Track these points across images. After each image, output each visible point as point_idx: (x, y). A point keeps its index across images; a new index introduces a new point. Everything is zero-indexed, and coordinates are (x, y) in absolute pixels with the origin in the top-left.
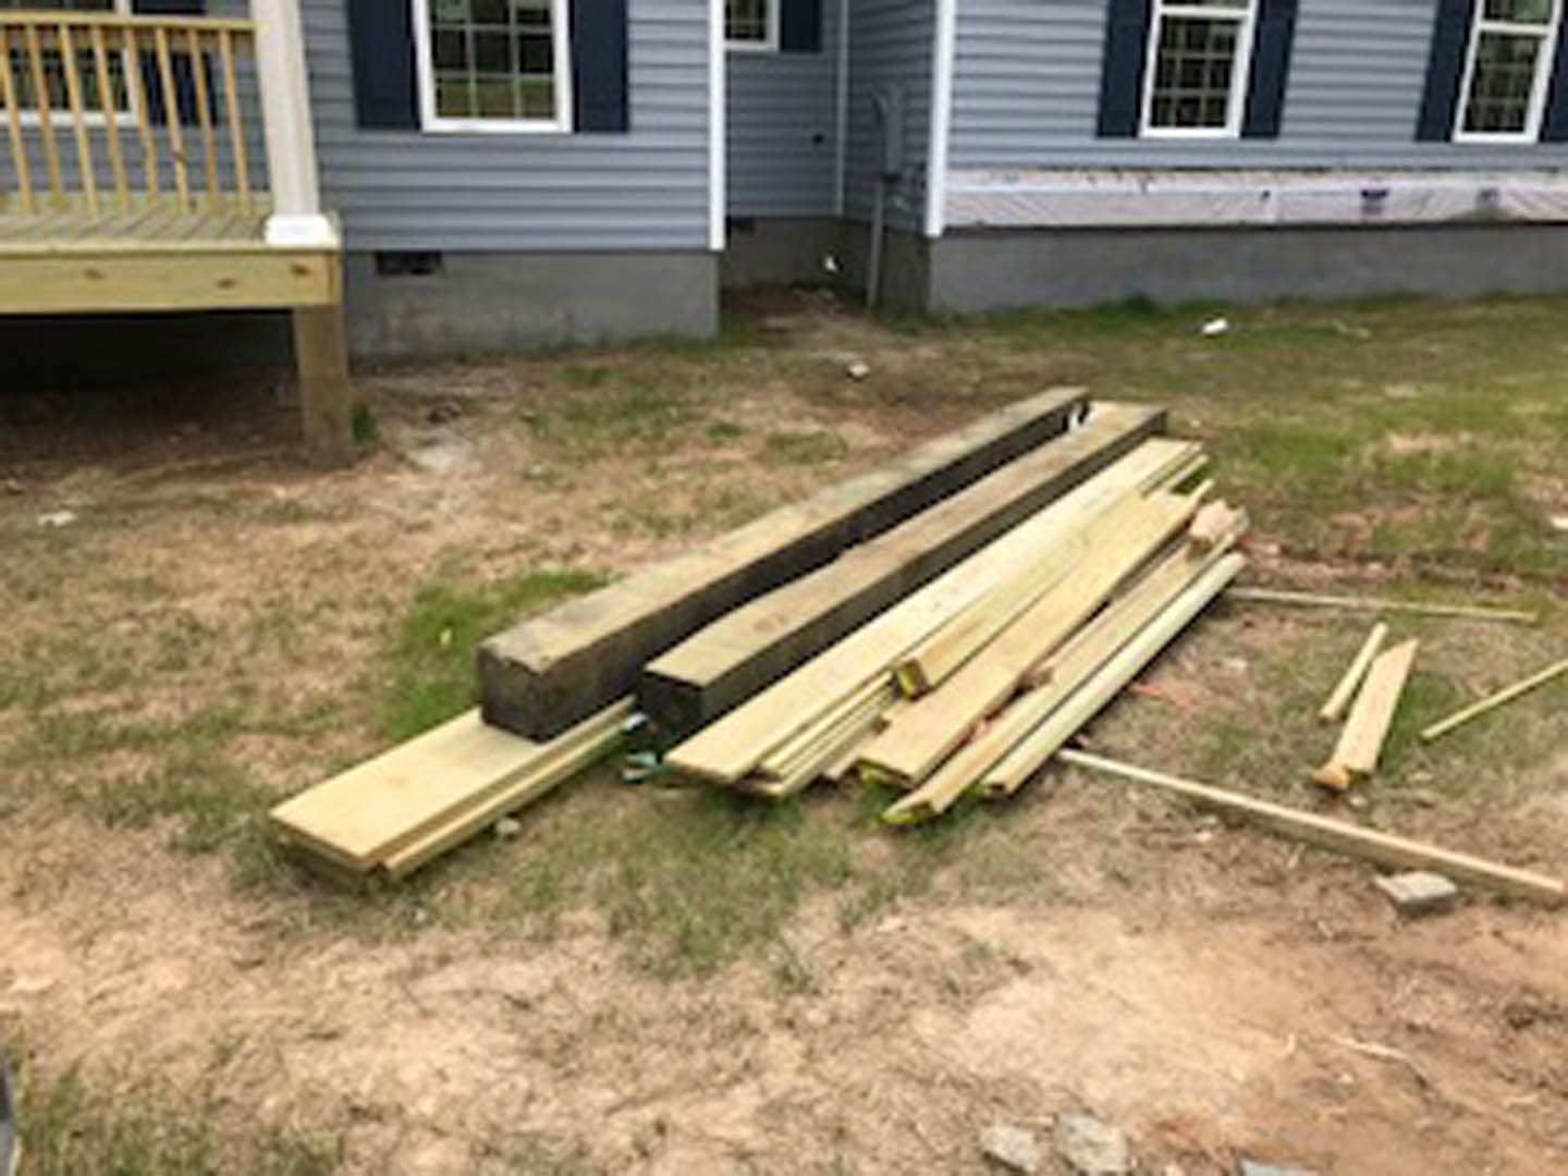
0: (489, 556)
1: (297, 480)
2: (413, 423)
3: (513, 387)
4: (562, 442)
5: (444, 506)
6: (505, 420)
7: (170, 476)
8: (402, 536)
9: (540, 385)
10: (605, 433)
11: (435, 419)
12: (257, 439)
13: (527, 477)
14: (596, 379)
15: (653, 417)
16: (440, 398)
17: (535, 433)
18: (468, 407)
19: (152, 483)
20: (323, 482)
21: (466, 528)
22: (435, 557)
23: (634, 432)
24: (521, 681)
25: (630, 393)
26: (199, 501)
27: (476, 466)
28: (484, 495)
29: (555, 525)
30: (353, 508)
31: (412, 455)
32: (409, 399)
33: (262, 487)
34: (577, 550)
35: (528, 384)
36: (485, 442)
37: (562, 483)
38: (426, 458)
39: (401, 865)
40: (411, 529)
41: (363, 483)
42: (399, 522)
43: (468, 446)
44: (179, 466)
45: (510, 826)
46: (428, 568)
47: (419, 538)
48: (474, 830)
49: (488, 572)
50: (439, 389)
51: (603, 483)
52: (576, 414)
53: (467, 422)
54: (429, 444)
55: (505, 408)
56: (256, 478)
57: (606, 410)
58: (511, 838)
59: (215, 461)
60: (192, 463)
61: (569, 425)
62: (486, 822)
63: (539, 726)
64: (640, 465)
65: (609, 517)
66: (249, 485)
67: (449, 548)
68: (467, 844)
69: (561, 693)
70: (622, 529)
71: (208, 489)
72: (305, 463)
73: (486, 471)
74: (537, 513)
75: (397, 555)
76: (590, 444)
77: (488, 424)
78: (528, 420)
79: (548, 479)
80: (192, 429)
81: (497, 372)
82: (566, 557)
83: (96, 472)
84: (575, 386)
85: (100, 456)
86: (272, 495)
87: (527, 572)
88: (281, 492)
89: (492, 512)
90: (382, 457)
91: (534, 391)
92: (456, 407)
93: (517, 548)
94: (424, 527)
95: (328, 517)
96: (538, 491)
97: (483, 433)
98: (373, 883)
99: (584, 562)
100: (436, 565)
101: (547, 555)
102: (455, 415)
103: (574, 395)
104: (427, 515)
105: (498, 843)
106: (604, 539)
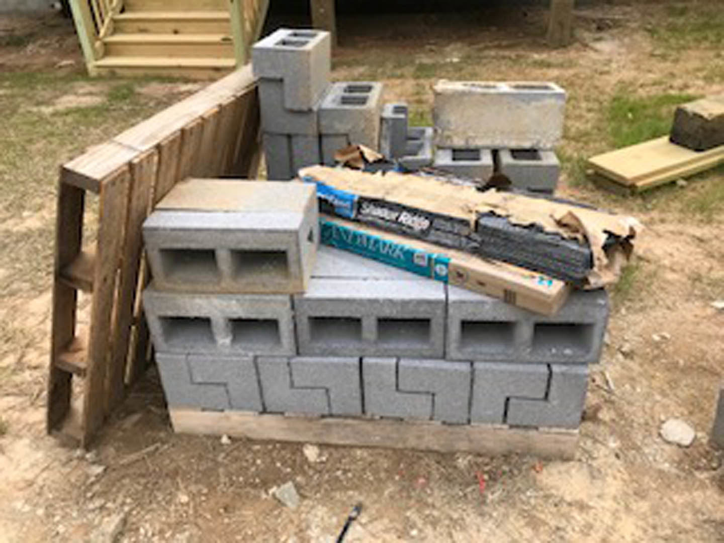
0: (642, 86)
1: (543, 51)
2: (589, 30)
3: (637, 15)
4: (666, 41)
5: (614, 65)
6: (634, 30)
7: (487, 48)
8: (597, 76)
9: (651, 15)
10: (689, 38)
11: (600, 29)
12: (521, 35)
13: (652, 55)
14: (682, 12)
15: (715, 32)
16: (601, 20)
17: (652, 37)
18: (616, 24)
19: (480, 50)
20: (554, 53)
21: (628, 75)
22: (615, 85)
23: (706, 38)
24: (698, 123)
25: (701, 20)
26: (504, 58)
27: (623, 50)
28: (633, 61)
29: (672, 75)
30: (571, 64)
31: (592, 44)
32: (585, 20)
33: (529, 53)
34: (686, 86)
35: (644, 14)
36: (627, 40)
37: (671, 58)
38: (598, 46)
39: (642, 187)
40: (602, 73)
41: (572, 54)
42: (596, 71)
43: (617, 42)
44: (490, 44)
45: (681, 182)
46: (612, 89)
47: (607, 77)
48: (669, 180)
49: (642, 92)
50: (600, 15)
51: (693, 59)
52: (672, 29)
53: (615, 31)
54: (599, 40)
55: (634, 25)
56: (524, 49)
57: (689, 28)
58: (682, 187)
59: (504, 43)
60: (496, 43)
61: (669, 34)
62: (673, 179)
63: (700, 144)
64: (711, 54)
65: (700, 75)
66: (522, 53)
67: (621, 82)
68: (665, 185)
69: (714, 131)
70: (709, 79)
71: (507, 53)
72: (545, 45)
73: (629, 53)
74: (661, 71)
75: (597, 83)
76: (682, 42)
77: (627, 32)
78: (649, 31)
79: (664, 57)
80: (494, 29)
81: (628, 9)
82: (681, 89)
83: (459, 45)
84: (670, 15)
85: (460, 39)
86: (533, 58)
87: (661, 93)
88: (536, 56)
89: (638, 68)
90: (577, 45)
91: (649, 18)
92: (611, 24)
93: (654, 84)
94: (607, 73)
95: (561, 66)
96: (659, 62)
97: (626, 35)
98: (628, 191)
99: (691, 92)
100: (617, 89)
101: (671, 87)
102: (610, 27)
103: (670, 20)
104: (606, 69)
105: (677, 188)
106: (700, 83)
